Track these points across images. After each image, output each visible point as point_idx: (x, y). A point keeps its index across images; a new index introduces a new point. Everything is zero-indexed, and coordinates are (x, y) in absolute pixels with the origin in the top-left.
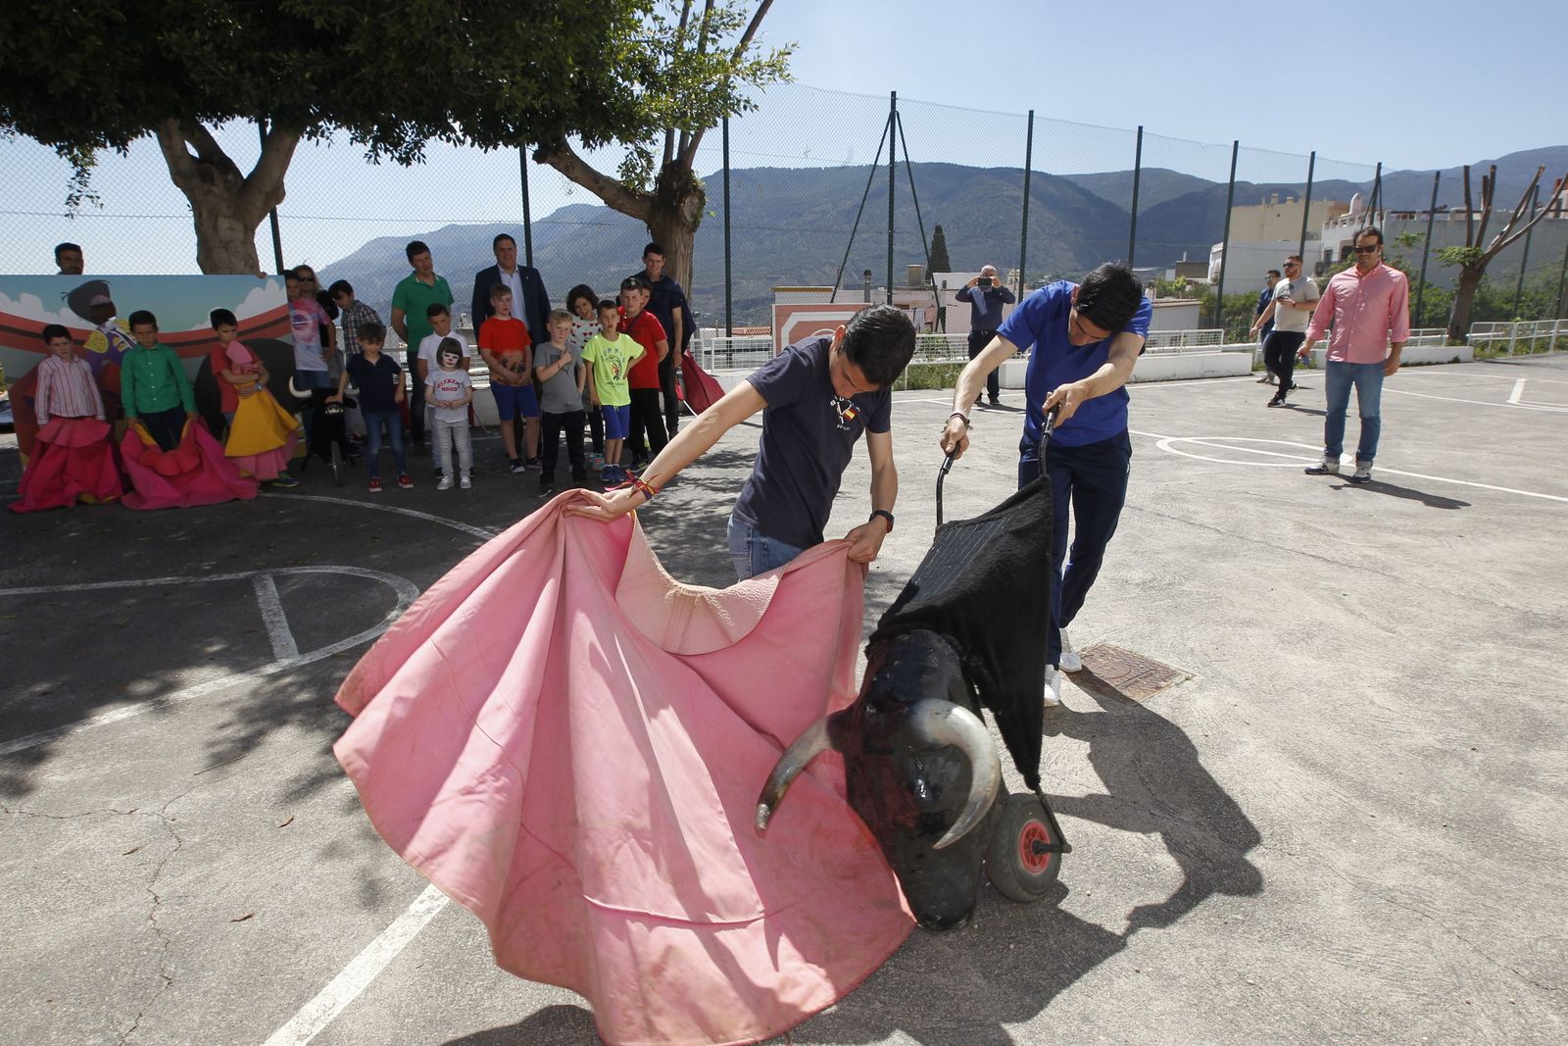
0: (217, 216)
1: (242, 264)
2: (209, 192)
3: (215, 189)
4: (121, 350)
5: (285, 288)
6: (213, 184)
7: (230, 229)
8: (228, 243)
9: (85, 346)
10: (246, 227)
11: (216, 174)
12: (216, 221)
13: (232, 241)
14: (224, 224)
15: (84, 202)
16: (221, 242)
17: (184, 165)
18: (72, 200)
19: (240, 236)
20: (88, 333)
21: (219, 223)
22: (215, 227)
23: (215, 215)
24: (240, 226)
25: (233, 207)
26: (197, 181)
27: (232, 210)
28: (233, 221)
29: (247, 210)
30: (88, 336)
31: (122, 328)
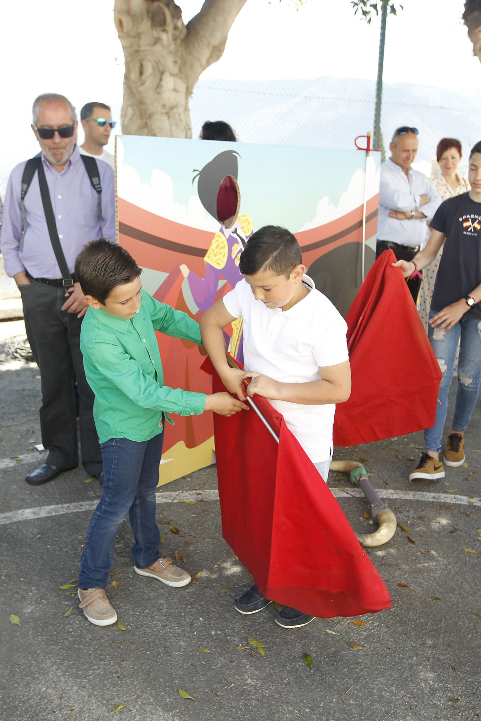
0: (162, 73)
2: (157, 41)
6: (164, 31)
7: (175, 90)
8: (172, 108)
9: (206, 259)
12: (161, 79)
14: (169, 82)
16: (164, 106)
20: (211, 236)
21: (164, 83)
22: (159, 86)
23: (159, 71)
24: (182, 88)
25: (179, 62)
26: (146, 25)
27: (177, 67)
28: (178, 81)
29: (192, 67)
30: (210, 244)
31: (242, 228)
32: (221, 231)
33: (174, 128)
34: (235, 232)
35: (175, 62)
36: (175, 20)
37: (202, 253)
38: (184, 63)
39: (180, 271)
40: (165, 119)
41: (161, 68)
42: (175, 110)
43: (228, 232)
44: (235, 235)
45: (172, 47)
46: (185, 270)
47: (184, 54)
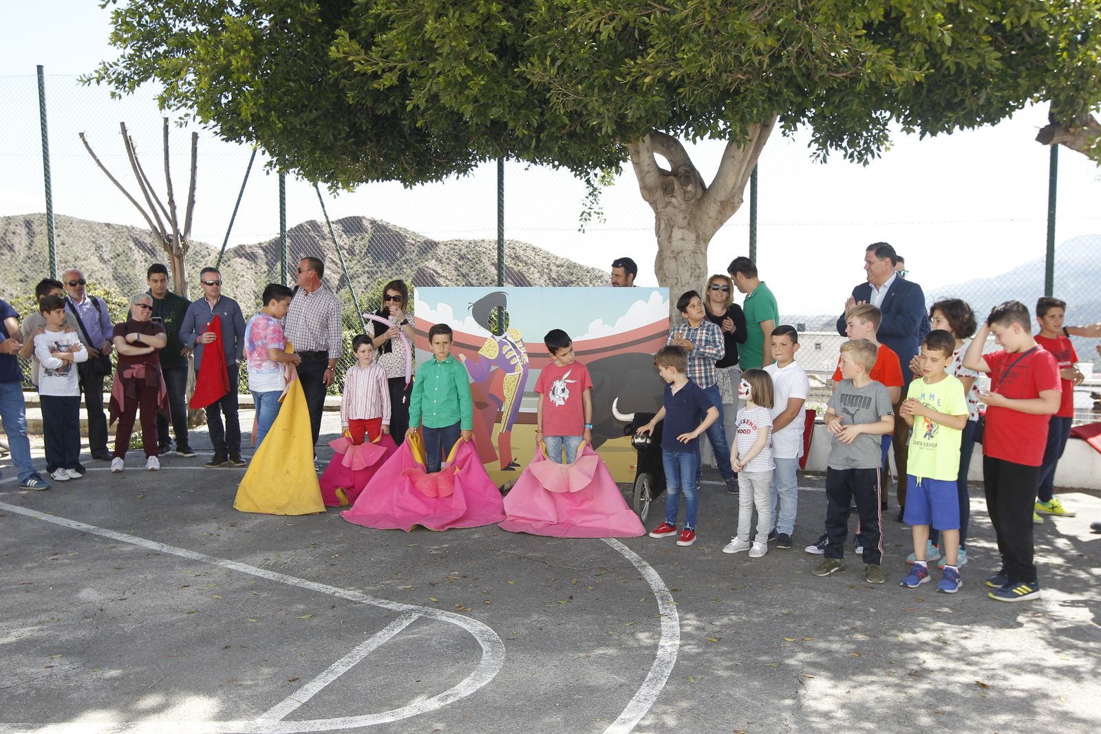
0: (673, 227)
1: (689, 274)
2: (669, 203)
3: (674, 200)
4: (508, 357)
5: (668, 301)
7: (683, 239)
8: (678, 253)
9: (480, 352)
10: (698, 236)
11: (676, 185)
12: (673, 231)
13: (682, 251)
14: (677, 234)
15: (594, 216)
17: (652, 179)
18: (585, 216)
19: (690, 245)
20: (485, 339)
21: (673, 234)
22: (670, 237)
23: (670, 226)
24: (693, 237)
25: (688, 217)
26: (659, 194)
27: (686, 221)
28: (686, 231)
29: (701, 220)
30: (483, 344)
31: (512, 336)
32: (492, 337)
33: (680, 268)
34: (505, 338)
35: (685, 217)
36: (685, 188)
37: (478, 349)
38: (693, 216)
39: (459, 357)
40: (673, 261)
41: (672, 223)
42: (681, 255)
43: (498, 338)
44: (505, 340)
45: (684, 207)
46: (463, 357)
47: (694, 211)
